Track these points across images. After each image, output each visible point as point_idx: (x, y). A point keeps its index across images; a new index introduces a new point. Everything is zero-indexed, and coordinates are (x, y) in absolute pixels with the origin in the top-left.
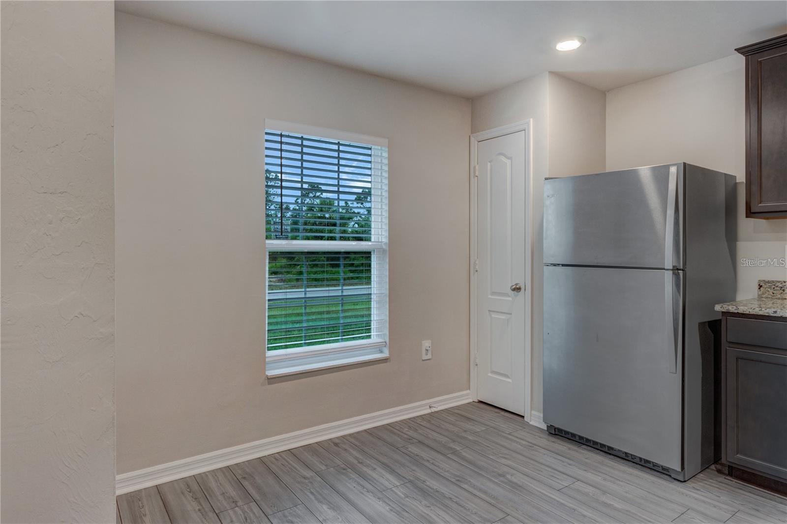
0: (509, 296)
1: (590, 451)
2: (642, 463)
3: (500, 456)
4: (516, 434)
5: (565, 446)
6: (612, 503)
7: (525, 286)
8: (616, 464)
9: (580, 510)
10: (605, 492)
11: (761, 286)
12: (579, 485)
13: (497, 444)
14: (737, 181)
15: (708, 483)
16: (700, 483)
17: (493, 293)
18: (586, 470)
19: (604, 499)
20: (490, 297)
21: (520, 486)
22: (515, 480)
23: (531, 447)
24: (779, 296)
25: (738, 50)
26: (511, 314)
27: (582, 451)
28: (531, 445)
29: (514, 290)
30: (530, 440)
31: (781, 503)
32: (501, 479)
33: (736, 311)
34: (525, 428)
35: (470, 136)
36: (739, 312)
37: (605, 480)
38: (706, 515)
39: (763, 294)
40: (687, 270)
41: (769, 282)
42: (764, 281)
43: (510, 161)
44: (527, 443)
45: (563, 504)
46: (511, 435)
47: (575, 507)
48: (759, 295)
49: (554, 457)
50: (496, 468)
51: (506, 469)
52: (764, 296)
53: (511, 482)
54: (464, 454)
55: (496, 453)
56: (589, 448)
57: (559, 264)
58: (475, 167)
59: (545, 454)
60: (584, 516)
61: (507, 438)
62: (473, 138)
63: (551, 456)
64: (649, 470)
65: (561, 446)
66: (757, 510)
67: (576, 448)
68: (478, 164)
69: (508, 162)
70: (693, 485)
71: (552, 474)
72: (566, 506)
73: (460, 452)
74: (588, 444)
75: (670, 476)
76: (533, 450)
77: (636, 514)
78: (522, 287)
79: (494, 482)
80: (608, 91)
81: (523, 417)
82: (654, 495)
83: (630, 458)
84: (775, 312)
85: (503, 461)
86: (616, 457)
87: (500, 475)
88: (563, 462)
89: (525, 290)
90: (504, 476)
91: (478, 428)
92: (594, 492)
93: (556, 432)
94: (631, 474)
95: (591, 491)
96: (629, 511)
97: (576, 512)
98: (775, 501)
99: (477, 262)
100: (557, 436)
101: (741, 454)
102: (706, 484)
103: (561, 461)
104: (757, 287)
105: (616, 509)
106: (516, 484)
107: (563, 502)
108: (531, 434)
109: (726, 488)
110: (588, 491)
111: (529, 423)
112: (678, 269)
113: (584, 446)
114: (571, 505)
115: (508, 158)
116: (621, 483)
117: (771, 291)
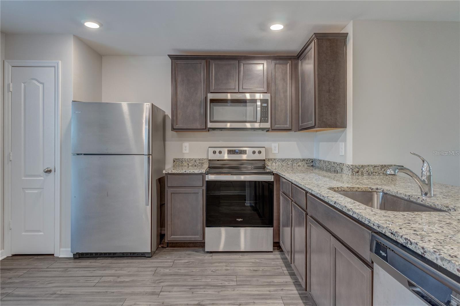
0: (41, 177)
1: (102, 259)
2: (132, 255)
3: (47, 284)
4: (52, 267)
5: (88, 262)
6: (124, 280)
7: (55, 169)
8: (119, 261)
9: (109, 291)
10: (118, 277)
11: (174, 161)
12: (104, 279)
13: (42, 277)
14: (166, 114)
15: (161, 253)
16: (157, 255)
17: (26, 176)
18: (104, 270)
19: (119, 280)
20: (24, 178)
21: (69, 295)
22: (64, 293)
23: (66, 270)
24: (181, 165)
25: (169, 55)
26: (43, 188)
27: (98, 261)
28: (66, 269)
29: (46, 172)
30: (63, 267)
31: (187, 251)
32: (55, 296)
33: (171, 173)
34: (57, 261)
35: (4, 61)
36: (172, 173)
37: (116, 270)
38: (164, 267)
39: (175, 164)
40: (153, 155)
41: (177, 159)
42: (175, 159)
43: (42, 85)
44: (63, 269)
45: (99, 292)
46: (49, 268)
47: (106, 290)
48: (173, 165)
49: (83, 270)
50: (47, 291)
51: (54, 289)
52: (175, 165)
53: (62, 295)
54: (16, 293)
55: (43, 283)
56: (101, 258)
57: (82, 154)
58: (9, 85)
59: (77, 271)
60: (113, 292)
61: (47, 271)
62: (7, 63)
63: (81, 271)
64: (135, 257)
65: (85, 263)
66: (180, 257)
67: (94, 261)
68: (11, 82)
69: (41, 86)
70: (155, 257)
71: (86, 280)
72: (102, 292)
73: (13, 293)
74: (101, 256)
75: (145, 257)
76: (68, 271)
77: (137, 280)
78: (52, 170)
79: (49, 300)
80: (104, 56)
81: (53, 255)
82: (141, 268)
83: (125, 255)
84: (185, 171)
85: (50, 285)
86: (117, 258)
87: (52, 294)
88: (90, 271)
89: (55, 171)
90: (55, 294)
91: (20, 273)
92: (113, 279)
93: (79, 256)
94: (128, 263)
95: (111, 279)
96: (134, 280)
97: (108, 293)
98: (185, 251)
99: (11, 154)
100: (80, 258)
101: (173, 236)
102: (159, 254)
103: (88, 270)
104: (173, 161)
105: (127, 282)
106: (66, 294)
107: (99, 291)
108: (62, 263)
109: (168, 253)
110: (110, 279)
111: (58, 257)
112: (149, 155)
113: (98, 258)
114: (104, 291)
115: (41, 83)
116: (125, 269)
117: (178, 163)
